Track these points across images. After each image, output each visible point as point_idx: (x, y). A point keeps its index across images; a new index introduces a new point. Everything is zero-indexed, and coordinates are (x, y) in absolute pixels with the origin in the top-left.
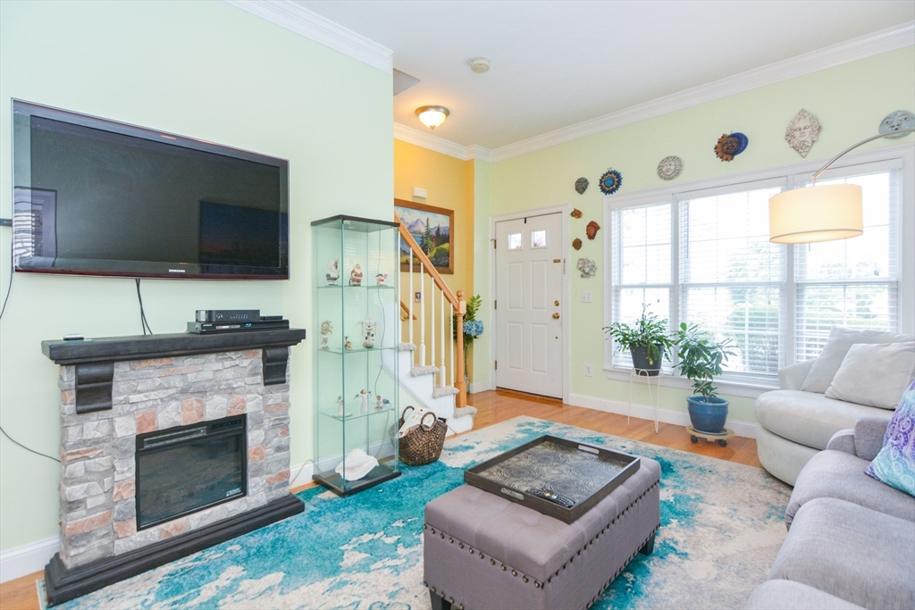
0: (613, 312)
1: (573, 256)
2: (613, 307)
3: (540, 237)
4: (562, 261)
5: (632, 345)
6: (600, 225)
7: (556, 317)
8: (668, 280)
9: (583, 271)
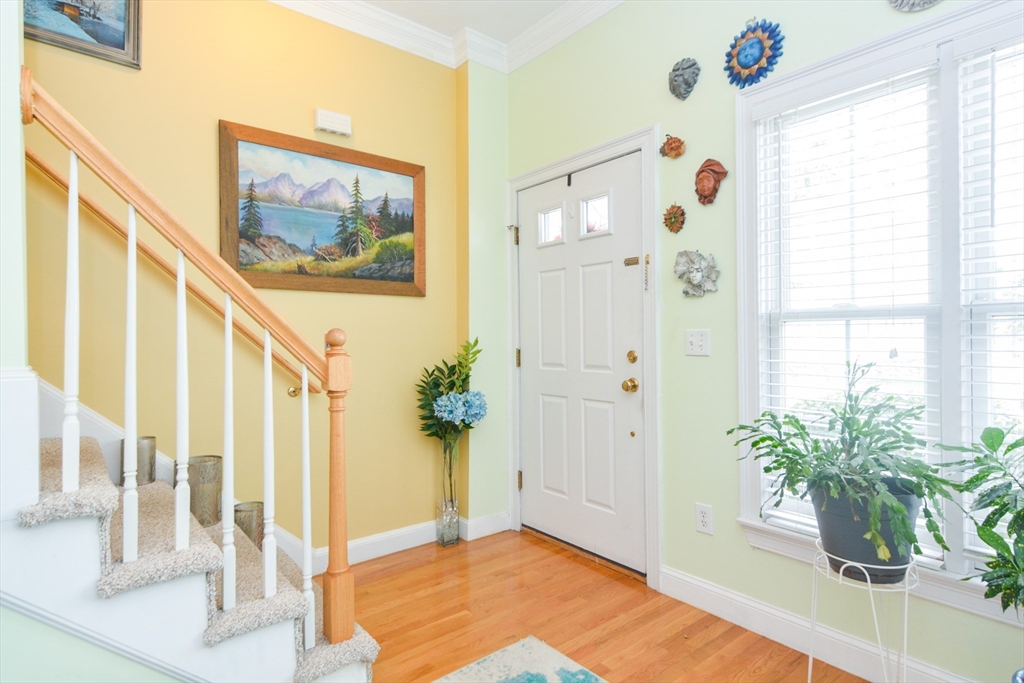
0: (763, 380)
1: (664, 247)
2: (763, 368)
3: (597, 214)
4: (642, 261)
5: (819, 486)
6: (727, 166)
7: (631, 387)
8: (919, 292)
9: (689, 282)
